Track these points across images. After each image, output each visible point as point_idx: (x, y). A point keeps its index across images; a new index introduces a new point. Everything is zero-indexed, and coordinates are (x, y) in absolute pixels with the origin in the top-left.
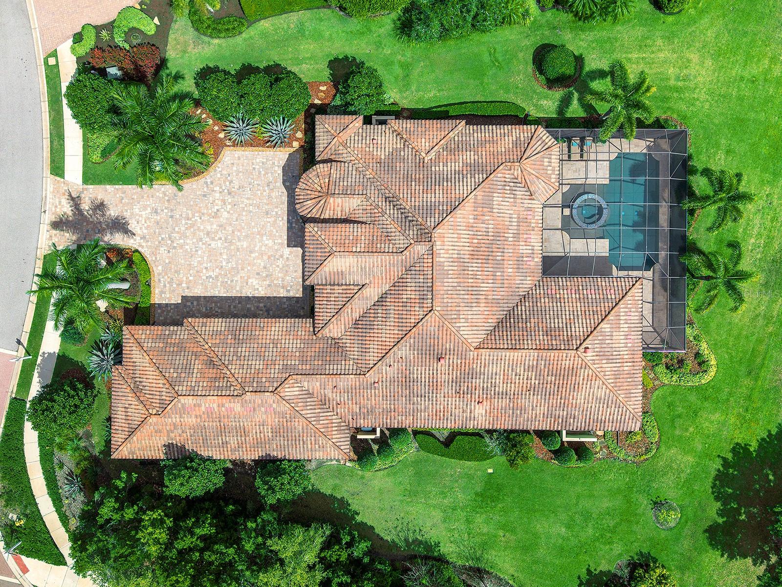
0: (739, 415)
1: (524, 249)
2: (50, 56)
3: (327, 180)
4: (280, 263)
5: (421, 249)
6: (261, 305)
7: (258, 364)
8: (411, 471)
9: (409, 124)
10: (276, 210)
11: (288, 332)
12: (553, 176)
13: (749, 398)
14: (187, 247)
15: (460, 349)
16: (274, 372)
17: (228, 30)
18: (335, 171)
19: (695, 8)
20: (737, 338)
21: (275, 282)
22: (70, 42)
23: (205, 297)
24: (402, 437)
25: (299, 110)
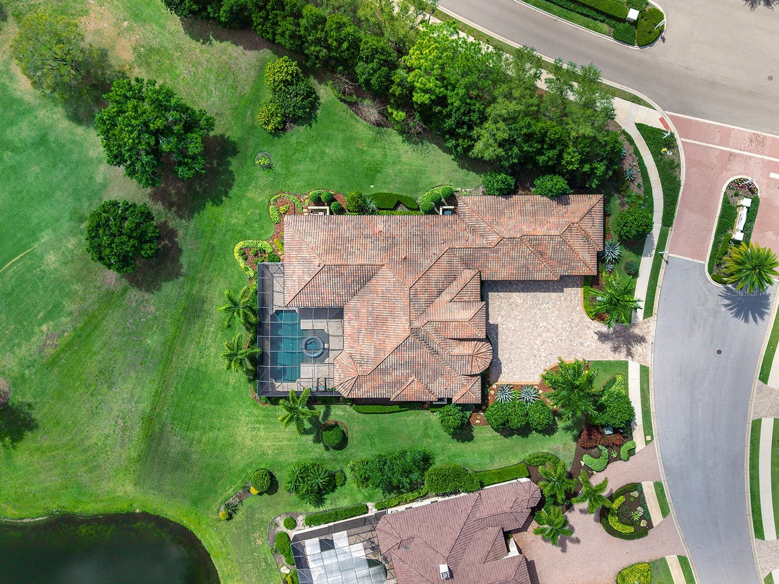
0: (219, 222)
1: (355, 323)
2: (650, 441)
3: (473, 364)
4: (503, 313)
5: (417, 324)
6: (514, 286)
7: (513, 254)
8: (420, 185)
9: (424, 398)
10: (506, 346)
11: (496, 272)
12: (338, 367)
13: (213, 233)
14: (561, 322)
15: (393, 264)
16: (503, 249)
17: (537, 458)
18: (468, 370)
19: (247, 473)
20: (221, 269)
21: (506, 301)
22: (637, 450)
23: (549, 291)
24: (427, 209)
25: (492, 407)
